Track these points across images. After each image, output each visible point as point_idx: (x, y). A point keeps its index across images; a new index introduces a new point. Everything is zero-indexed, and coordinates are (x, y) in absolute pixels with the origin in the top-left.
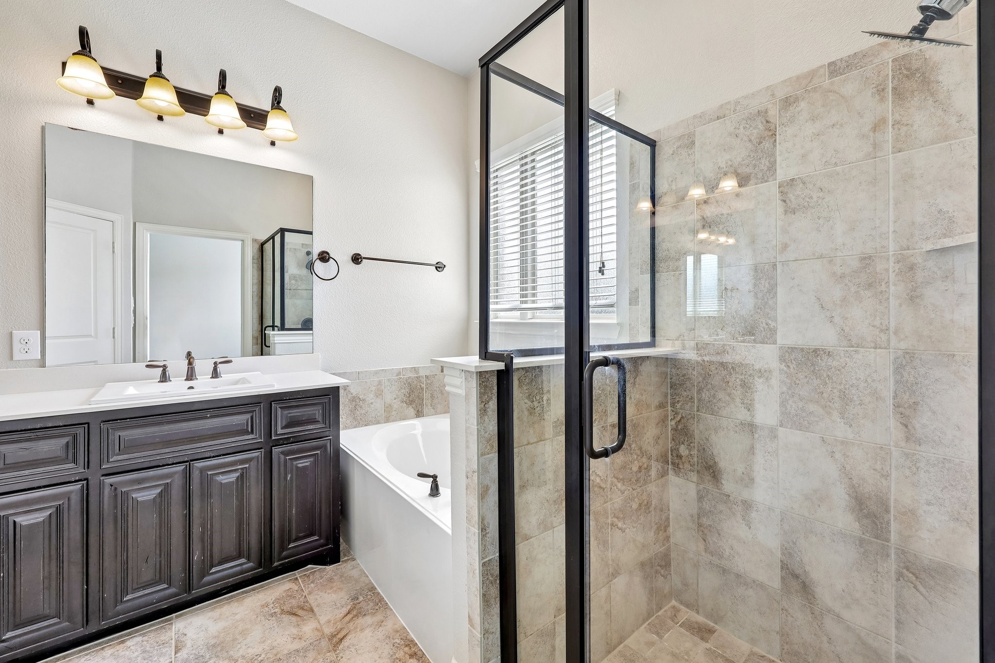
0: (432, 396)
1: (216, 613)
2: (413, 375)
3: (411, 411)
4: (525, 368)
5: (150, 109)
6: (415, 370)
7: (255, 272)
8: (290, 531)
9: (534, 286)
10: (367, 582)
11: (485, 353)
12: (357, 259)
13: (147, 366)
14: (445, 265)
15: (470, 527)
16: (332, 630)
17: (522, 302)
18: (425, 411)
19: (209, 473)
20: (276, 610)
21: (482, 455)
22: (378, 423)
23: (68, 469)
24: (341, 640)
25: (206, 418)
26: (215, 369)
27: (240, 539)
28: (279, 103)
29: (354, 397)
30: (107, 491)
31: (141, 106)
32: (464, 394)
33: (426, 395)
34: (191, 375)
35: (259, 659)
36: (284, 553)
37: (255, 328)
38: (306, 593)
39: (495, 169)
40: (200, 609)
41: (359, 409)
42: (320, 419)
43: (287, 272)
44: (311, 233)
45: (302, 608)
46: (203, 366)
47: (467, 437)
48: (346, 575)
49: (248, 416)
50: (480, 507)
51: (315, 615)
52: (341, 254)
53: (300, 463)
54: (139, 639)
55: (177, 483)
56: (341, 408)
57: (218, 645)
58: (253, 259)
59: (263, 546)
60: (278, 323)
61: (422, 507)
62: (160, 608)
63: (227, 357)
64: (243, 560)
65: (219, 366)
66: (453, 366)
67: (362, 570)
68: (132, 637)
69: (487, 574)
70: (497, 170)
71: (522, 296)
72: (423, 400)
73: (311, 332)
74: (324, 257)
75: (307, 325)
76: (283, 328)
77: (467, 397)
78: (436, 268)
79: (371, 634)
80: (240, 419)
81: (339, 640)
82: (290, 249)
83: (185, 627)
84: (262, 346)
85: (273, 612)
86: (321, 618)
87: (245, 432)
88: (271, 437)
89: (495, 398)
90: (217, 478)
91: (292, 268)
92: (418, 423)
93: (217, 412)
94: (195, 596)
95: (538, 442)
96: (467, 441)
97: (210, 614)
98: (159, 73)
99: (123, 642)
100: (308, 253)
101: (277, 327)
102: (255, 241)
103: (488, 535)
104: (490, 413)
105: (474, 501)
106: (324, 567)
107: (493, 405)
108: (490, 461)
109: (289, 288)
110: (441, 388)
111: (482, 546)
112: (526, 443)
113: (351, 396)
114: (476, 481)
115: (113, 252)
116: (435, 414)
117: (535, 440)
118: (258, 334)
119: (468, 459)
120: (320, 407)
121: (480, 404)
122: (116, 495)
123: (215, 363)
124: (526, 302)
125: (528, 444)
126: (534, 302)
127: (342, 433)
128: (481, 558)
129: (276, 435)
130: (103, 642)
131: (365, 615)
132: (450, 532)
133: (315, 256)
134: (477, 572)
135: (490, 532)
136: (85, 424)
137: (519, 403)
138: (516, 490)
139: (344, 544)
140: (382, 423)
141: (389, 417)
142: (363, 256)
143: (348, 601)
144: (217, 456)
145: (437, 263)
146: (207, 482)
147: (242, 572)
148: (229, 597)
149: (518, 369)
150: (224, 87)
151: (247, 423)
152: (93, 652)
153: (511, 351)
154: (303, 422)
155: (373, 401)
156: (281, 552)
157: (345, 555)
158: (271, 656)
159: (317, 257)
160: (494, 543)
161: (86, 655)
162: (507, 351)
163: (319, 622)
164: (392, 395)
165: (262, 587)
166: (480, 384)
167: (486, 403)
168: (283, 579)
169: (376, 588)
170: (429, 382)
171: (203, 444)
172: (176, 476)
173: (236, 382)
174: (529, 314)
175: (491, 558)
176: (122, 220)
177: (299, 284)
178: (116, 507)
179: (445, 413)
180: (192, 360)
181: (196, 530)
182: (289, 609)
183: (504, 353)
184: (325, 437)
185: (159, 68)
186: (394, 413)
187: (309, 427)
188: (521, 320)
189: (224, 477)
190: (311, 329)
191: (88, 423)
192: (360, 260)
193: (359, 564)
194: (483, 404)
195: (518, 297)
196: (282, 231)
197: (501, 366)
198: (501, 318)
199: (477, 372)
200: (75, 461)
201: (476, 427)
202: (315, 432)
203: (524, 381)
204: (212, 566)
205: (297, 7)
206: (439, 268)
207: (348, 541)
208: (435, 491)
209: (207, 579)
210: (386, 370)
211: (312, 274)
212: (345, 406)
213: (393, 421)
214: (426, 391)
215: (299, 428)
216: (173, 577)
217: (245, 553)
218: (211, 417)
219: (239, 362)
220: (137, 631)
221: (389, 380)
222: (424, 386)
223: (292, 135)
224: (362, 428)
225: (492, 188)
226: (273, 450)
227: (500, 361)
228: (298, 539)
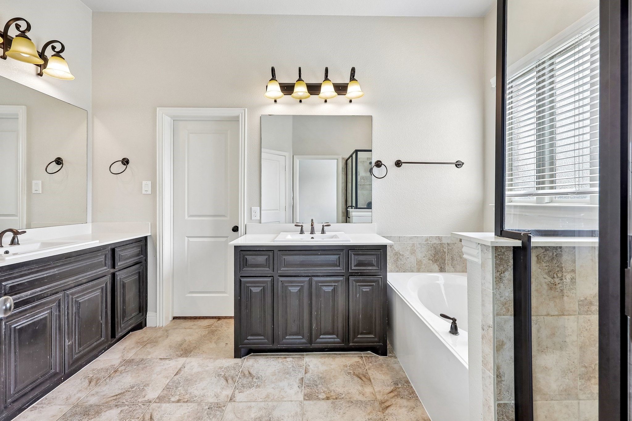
0: (452, 259)
1: (323, 360)
2: (437, 242)
3: (436, 267)
4: (545, 247)
5: (296, 98)
6: (439, 238)
7: (343, 176)
8: (358, 327)
9: (553, 174)
10: (404, 376)
11: (501, 231)
12: (398, 164)
13: (296, 225)
14: (463, 163)
15: (486, 370)
16: (382, 398)
17: (538, 189)
18: (447, 268)
19: (319, 284)
20: (351, 371)
21: (497, 315)
22: (412, 271)
23: (267, 271)
24: (387, 407)
25: (318, 255)
26: (323, 229)
27: (333, 324)
28: (354, 76)
29: (396, 253)
30: (280, 283)
31: (293, 97)
32: (480, 263)
33: (447, 257)
34: (312, 232)
35: (342, 396)
36: (355, 339)
37: (343, 207)
38: (367, 368)
39: (510, 81)
40: (315, 354)
41: (400, 260)
42: (375, 264)
43: (359, 175)
44: (371, 151)
45: (365, 376)
46: (318, 227)
47: (482, 297)
48: (391, 366)
49: (337, 256)
50: (496, 357)
51: (372, 384)
52: (389, 162)
53: (364, 289)
54: (291, 359)
55: (306, 286)
56: (388, 258)
57: (323, 378)
58: (342, 169)
59: (344, 332)
60: (354, 205)
61: (444, 340)
62: (299, 347)
63: (328, 223)
64: (335, 336)
65: (325, 227)
66: (470, 239)
67: (400, 366)
68: (289, 357)
69: (503, 415)
70: (512, 82)
71: (538, 183)
72: (445, 260)
73: (371, 210)
74: (379, 164)
75: (369, 206)
76: (356, 207)
77: (483, 265)
78: (456, 165)
79: (406, 413)
80: (334, 258)
81: (385, 407)
82: (361, 161)
83: (309, 362)
84: (347, 218)
85: (349, 371)
86: (375, 387)
87: (335, 265)
88: (349, 271)
89: (511, 270)
90: (323, 288)
91: (362, 172)
92: (441, 276)
93: (324, 252)
94: (314, 347)
95: (560, 315)
96: (483, 301)
97: (320, 359)
98: (300, 79)
99: (285, 358)
100: (371, 163)
101: (354, 206)
102: (343, 158)
103: (503, 382)
104: (506, 281)
105: (489, 351)
106: (378, 355)
107: (509, 275)
108: (506, 321)
109: (360, 184)
110: (460, 253)
111: (497, 390)
112: (545, 313)
113: (394, 251)
114: (492, 335)
115: (285, 170)
116: (455, 272)
117: (556, 313)
118: (344, 211)
119: (483, 315)
120: (375, 257)
121: (496, 273)
122: (283, 286)
123: (323, 226)
124: (543, 188)
125: (548, 315)
126: (552, 188)
127: (389, 274)
128: (496, 399)
129: (351, 270)
130: (278, 354)
131: (402, 398)
132: (467, 367)
133: (373, 164)
134: (493, 408)
135: (506, 381)
136: (272, 251)
137: (538, 277)
138: (533, 353)
139: (390, 345)
140: (415, 272)
141: (420, 268)
142: (402, 161)
143: (392, 384)
144: (323, 276)
145: (457, 162)
146: (319, 289)
147: (334, 343)
148: (329, 354)
149: (537, 247)
150: (327, 76)
151: (337, 260)
152: (275, 357)
153: (529, 231)
154: (365, 264)
155: (409, 256)
156: (353, 339)
157: (390, 353)
158: (347, 398)
159: (374, 165)
160: (510, 391)
161: (273, 358)
162: (524, 231)
163: (374, 390)
164: (421, 254)
165: (344, 354)
166: (496, 256)
167: (502, 273)
168: (355, 354)
169: (410, 383)
170: (450, 248)
171: (317, 269)
172: (306, 283)
173: (332, 237)
174: (547, 199)
175: (506, 402)
176: (288, 155)
177: (366, 181)
178: (283, 292)
179: (463, 272)
180: (313, 223)
181: (314, 313)
182: (357, 374)
183: (521, 232)
184: (378, 276)
185: (300, 76)
186: (423, 267)
187: (369, 267)
188: (537, 203)
189: (326, 288)
190: (371, 209)
191: (273, 251)
192: (400, 164)
193: (399, 362)
194: (499, 273)
195: (534, 184)
196: (356, 151)
197: (518, 243)
198: (515, 202)
199: (493, 247)
200: (269, 268)
201: (492, 291)
202: (372, 271)
203: (543, 258)
204: (321, 335)
205: (363, 16)
206: (459, 165)
207: (392, 344)
208: (454, 330)
209: (318, 340)
210: (417, 237)
211: (371, 175)
212: (391, 258)
213: (423, 272)
214: (447, 255)
215: (363, 268)
216: (304, 334)
217: (336, 332)
218: (321, 255)
219: (334, 226)
220: (291, 355)
221: (420, 244)
222: (446, 250)
223: (361, 93)
224: (401, 273)
225: (507, 97)
226: (350, 278)
227: (516, 239)
228: (362, 334)
